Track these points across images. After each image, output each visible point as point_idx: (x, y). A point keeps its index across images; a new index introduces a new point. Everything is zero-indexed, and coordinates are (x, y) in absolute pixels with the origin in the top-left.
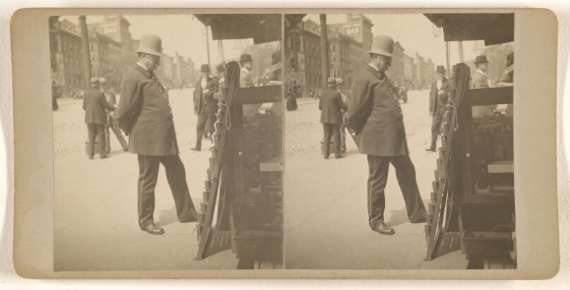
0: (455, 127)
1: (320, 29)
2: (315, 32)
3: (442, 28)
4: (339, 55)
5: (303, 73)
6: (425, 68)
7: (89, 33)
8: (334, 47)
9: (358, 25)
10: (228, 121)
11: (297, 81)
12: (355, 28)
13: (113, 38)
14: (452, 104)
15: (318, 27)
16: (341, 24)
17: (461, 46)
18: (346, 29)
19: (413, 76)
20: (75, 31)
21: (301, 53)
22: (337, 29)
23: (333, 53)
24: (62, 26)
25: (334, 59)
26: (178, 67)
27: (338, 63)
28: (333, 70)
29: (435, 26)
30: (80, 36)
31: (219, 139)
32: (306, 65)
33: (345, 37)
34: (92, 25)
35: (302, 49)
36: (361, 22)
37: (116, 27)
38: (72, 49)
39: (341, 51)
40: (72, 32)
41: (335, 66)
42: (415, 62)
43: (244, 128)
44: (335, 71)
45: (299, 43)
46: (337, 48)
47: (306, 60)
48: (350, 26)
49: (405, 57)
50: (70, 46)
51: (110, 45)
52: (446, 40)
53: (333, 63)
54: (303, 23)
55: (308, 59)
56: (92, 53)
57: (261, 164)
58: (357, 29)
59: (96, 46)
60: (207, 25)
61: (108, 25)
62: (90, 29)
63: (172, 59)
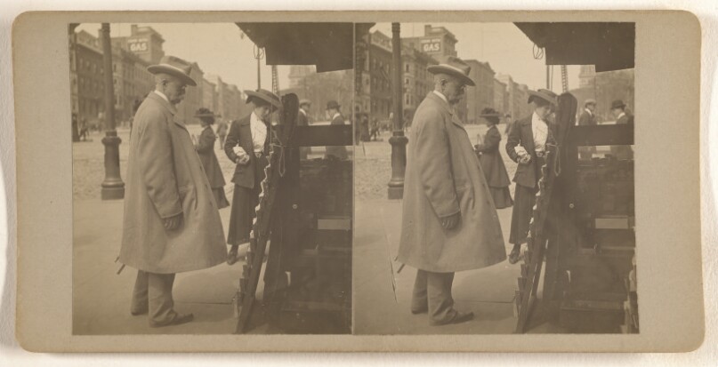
0: (557, 171)
1: (391, 44)
2: (385, 47)
3: (544, 49)
4: (413, 76)
5: (368, 98)
6: (519, 97)
7: (113, 50)
8: (407, 67)
9: (439, 40)
10: (282, 166)
11: (360, 107)
12: (434, 44)
13: (142, 57)
14: (554, 143)
15: (388, 41)
16: (418, 39)
17: (565, 72)
18: (423, 45)
19: (505, 106)
20: (95, 46)
21: (366, 72)
22: (412, 44)
23: (406, 74)
24: (78, 39)
25: (408, 81)
26: (221, 96)
27: (412, 87)
28: (405, 95)
29: (536, 47)
30: (102, 52)
31: (270, 187)
32: (371, 88)
33: (422, 54)
34: (116, 39)
35: (367, 68)
36: (442, 36)
37: (147, 43)
38: (89, 68)
39: (417, 72)
40: (91, 47)
41: (408, 90)
42: (508, 89)
43: (301, 176)
44: (408, 96)
45: (364, 60)
46: (412, 68)
47: (372, 81)
48: (428, 41)
49: (495, 83)
50: (88, 64)
51: (137, 65)
52: (549, 62)
53: (406, 86)
54: (370, 35)
55: (375, 80)
56: (114, 74)
57: (319, 221)
58: (436, 45)
59: (119, 67)
60: (259, 46)
61: (135, 41)
62: (113, 44)
63: (214, 86)
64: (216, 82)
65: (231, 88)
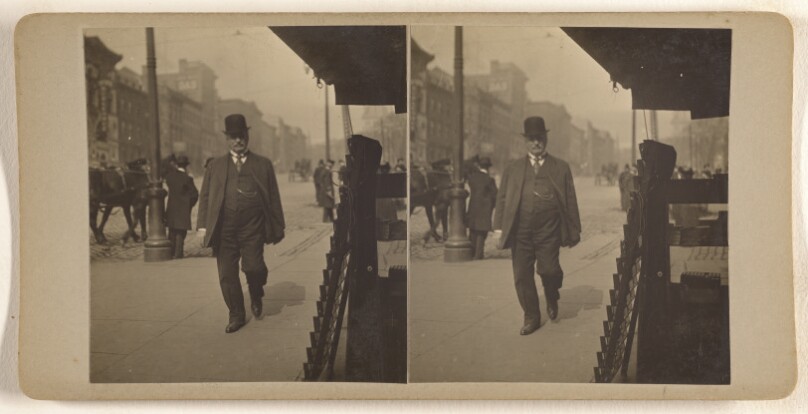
2: (446, 87)
4: (167, 119)
7: (159, 89)
9: (196, 76)
12: (191, 81)
13: (191, 96)
15: (449, 79)
16: (172, 75)
17: (654, 119)
18: (178, 83)
21: (114, 115)
22: (166, 82)
26: (281, 141)
32: (119, 132)
33: (177, 93)
34: (162, 76)
35: (114, 109)
36: (200, 72)
37: (197, 80)
39: (171, 114)
42: (278, 132)
45: (110, 101)
46: (166, 109)
47: (120, 125)
48: (495, 80)
49: (572, 130)
50: (130, 105)
51: (186, 107)
52: (636, 106)
54: (117, 72)
55: (123, 124)
58: (504, 84)
60: (329, 84)
61: (184, 78)
62: (160, 82)
63: (274, 129)
64: (277, 125)
65: (294, 132)
